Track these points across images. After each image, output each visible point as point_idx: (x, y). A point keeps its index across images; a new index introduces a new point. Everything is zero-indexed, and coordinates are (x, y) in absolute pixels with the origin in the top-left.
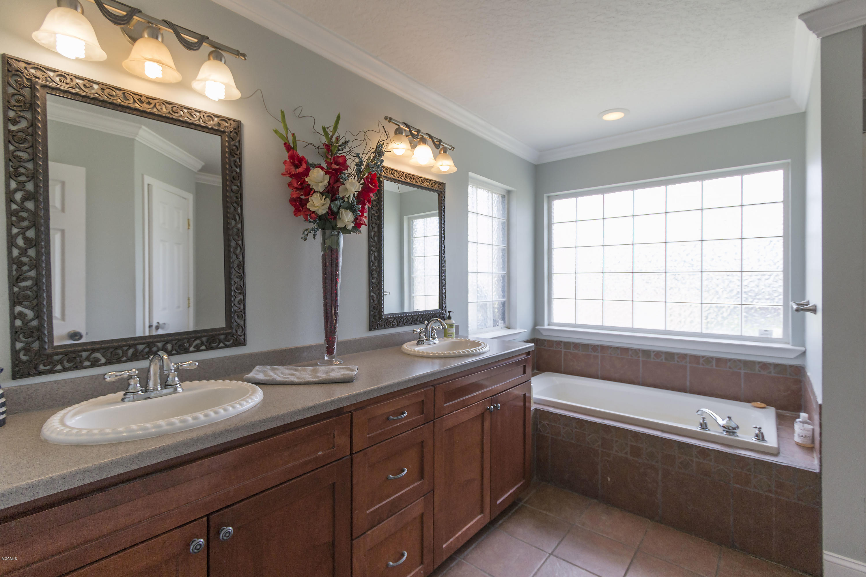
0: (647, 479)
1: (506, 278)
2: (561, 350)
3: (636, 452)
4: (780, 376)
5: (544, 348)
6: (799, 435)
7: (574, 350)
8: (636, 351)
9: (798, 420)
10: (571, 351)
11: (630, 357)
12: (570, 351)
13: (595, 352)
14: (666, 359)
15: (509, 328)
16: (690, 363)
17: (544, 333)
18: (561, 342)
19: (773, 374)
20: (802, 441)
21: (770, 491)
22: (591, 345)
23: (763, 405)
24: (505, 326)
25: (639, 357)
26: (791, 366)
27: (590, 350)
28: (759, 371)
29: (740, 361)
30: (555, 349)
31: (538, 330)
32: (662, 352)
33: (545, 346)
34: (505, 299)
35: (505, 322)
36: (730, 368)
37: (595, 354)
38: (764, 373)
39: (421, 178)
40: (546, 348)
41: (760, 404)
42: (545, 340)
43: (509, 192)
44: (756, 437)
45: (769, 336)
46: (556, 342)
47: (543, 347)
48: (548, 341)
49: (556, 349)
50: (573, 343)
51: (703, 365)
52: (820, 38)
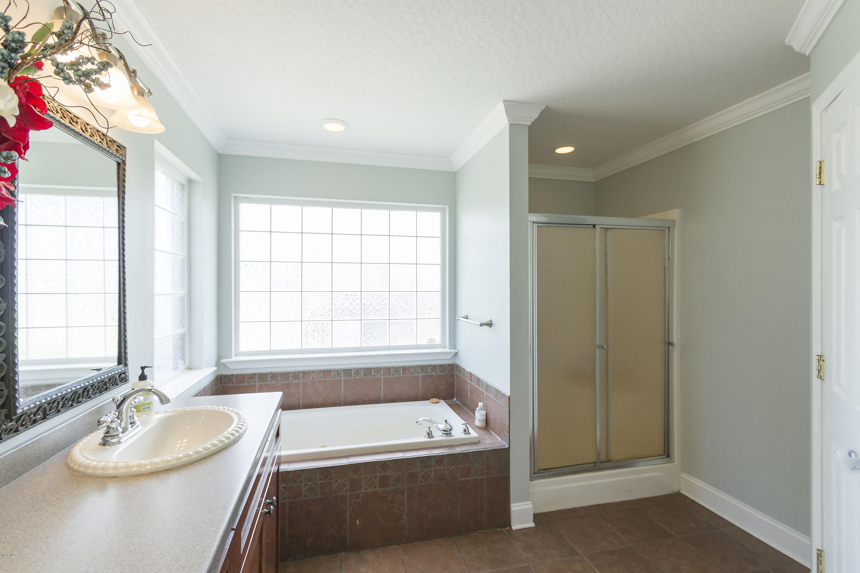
0: (395, 504)
1: (186, 300)
2: (255, 384)
3: (384, 482)
4: (442, 374)
5: (232, 385)
6: (479, 420)
7: (272, 382)
8: (338, 372)
9: (477, 409)
10: (269, 383)
11: (332, 379)
12: (266, 383)
13: (296, 380)
14: (364, 375)
15: (190, 369)
16: (383, 375)
17: (231, 367)
18: (255, 374)
19: (438, 373)
20: (481, 424)
21: (482, 474)
22: (291, 372)
23: (437, 400)
24: (186, 367)
25: (341, 377)
26: (449, 365)
27: (291, 378)
28: (431, 372)
29: (418, 366)
30: (246, 384)
31: (224, 364)
32: (361, 369)
33: (233, 383)
34: (184, 330)
35: (185, 361)
36: (412, 374)
37: (297, 381)
38: (433, 373)
39: (89, 127)
40: (234, 385)
41: (435, 400)
42: (233, 375)
43: (190, 181)
44: (464, 432)
45: (433, 343)
46: (248, 375)
47: (230, 385)
48: (237, 376)
49: (248, 384)
50: (271, 373)
51: (393, 375)
52: (509, 123)
